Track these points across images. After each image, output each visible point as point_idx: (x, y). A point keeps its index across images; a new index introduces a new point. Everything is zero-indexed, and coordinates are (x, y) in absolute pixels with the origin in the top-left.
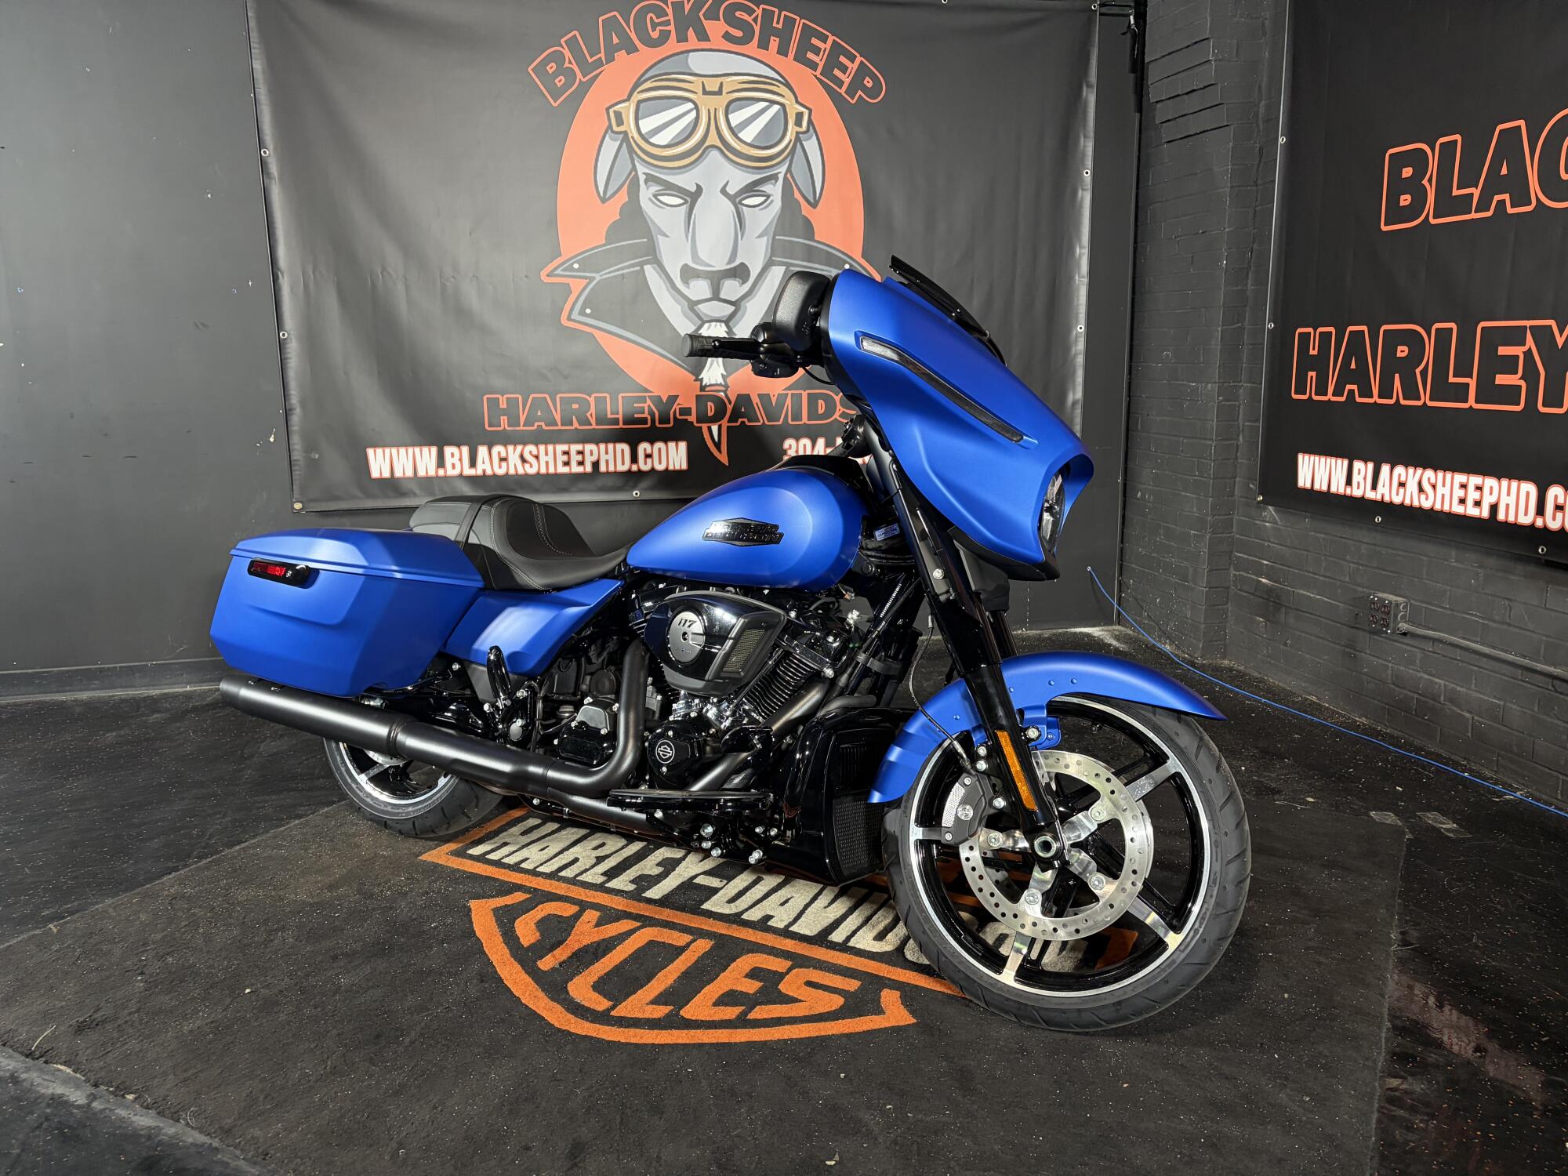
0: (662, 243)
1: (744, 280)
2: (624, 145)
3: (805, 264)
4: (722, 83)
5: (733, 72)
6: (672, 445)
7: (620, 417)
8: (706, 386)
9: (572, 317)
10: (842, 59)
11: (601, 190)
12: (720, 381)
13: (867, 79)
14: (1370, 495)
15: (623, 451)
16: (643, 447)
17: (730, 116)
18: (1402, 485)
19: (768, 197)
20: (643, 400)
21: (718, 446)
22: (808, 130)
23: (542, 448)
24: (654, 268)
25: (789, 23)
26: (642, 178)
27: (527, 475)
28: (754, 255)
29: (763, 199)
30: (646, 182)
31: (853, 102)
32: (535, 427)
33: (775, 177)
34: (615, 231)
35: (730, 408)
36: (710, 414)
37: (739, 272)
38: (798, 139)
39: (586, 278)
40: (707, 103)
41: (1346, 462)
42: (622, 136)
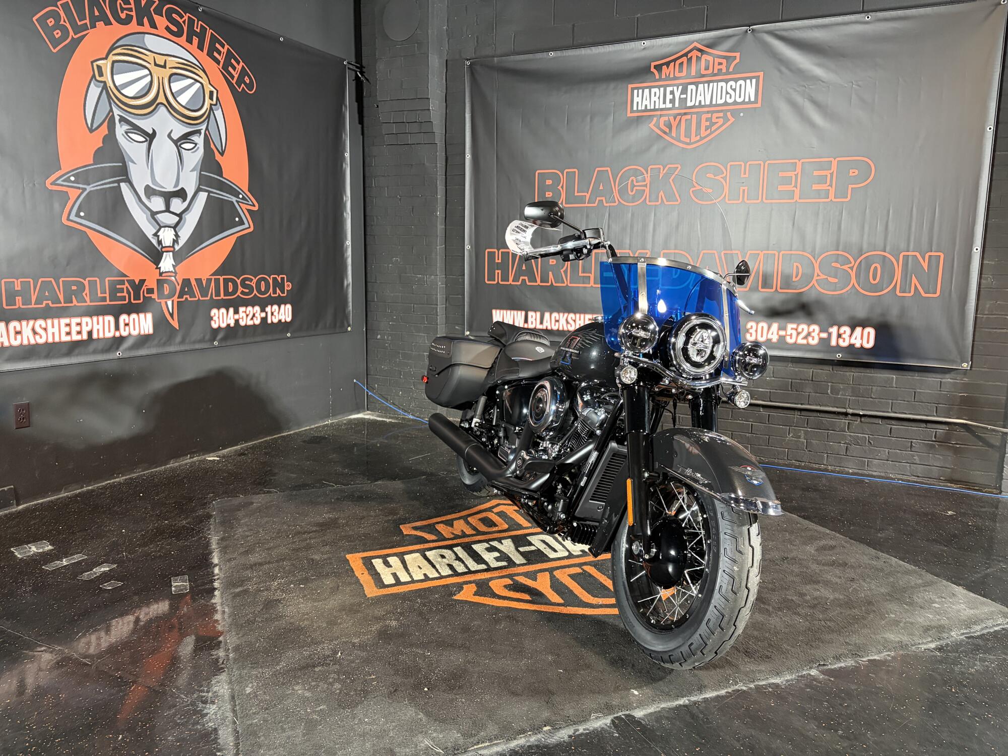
0: (133, 170)
1: (184, 200)
2: (104, 91)
3: (218, 192)
4: (166, 61)
5: (172, 54)
6: (142, 315)
7: (107, 295)
8: (163, 273)
9: (71, 218)
10: (233, 61)
11: (89, 122)
12: (172, 269)
13: (246, 77)
14: (539, 327)
15: (109, 321)
16: (123, 318)
17: (172, 84)
18: (557, 321)
19: (196, 144)
20: (122, 282)
21: (172, 315)
22: (216, 105)
23: (49, 321)
24: (127, 186)
25: (203, 30)
26: (117, 118)
27: (37, 344)
28: (190, 183)
29: (194, 145)
30: (120, 121)
31: (240, 90)
32: (44, 305)
33: (199, 132)
34: (99, 155)
35: (178, 288)
36: (166, 293)
37: (181, 194)
38: (211, 109)
39: (79, 188)
40: (157, 71)
41: (523, 313)
42: (102, 84)
